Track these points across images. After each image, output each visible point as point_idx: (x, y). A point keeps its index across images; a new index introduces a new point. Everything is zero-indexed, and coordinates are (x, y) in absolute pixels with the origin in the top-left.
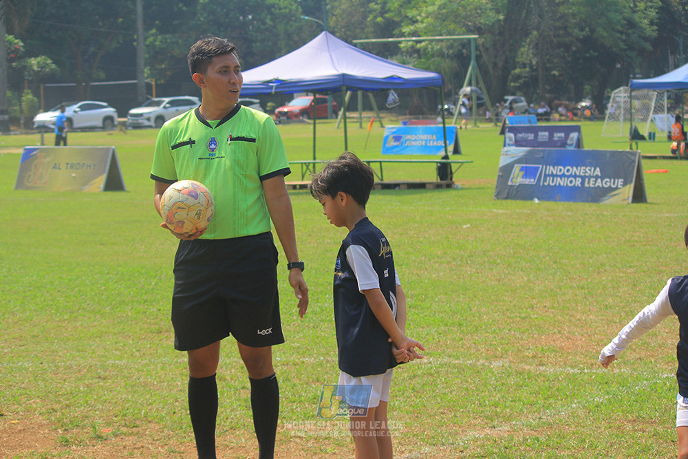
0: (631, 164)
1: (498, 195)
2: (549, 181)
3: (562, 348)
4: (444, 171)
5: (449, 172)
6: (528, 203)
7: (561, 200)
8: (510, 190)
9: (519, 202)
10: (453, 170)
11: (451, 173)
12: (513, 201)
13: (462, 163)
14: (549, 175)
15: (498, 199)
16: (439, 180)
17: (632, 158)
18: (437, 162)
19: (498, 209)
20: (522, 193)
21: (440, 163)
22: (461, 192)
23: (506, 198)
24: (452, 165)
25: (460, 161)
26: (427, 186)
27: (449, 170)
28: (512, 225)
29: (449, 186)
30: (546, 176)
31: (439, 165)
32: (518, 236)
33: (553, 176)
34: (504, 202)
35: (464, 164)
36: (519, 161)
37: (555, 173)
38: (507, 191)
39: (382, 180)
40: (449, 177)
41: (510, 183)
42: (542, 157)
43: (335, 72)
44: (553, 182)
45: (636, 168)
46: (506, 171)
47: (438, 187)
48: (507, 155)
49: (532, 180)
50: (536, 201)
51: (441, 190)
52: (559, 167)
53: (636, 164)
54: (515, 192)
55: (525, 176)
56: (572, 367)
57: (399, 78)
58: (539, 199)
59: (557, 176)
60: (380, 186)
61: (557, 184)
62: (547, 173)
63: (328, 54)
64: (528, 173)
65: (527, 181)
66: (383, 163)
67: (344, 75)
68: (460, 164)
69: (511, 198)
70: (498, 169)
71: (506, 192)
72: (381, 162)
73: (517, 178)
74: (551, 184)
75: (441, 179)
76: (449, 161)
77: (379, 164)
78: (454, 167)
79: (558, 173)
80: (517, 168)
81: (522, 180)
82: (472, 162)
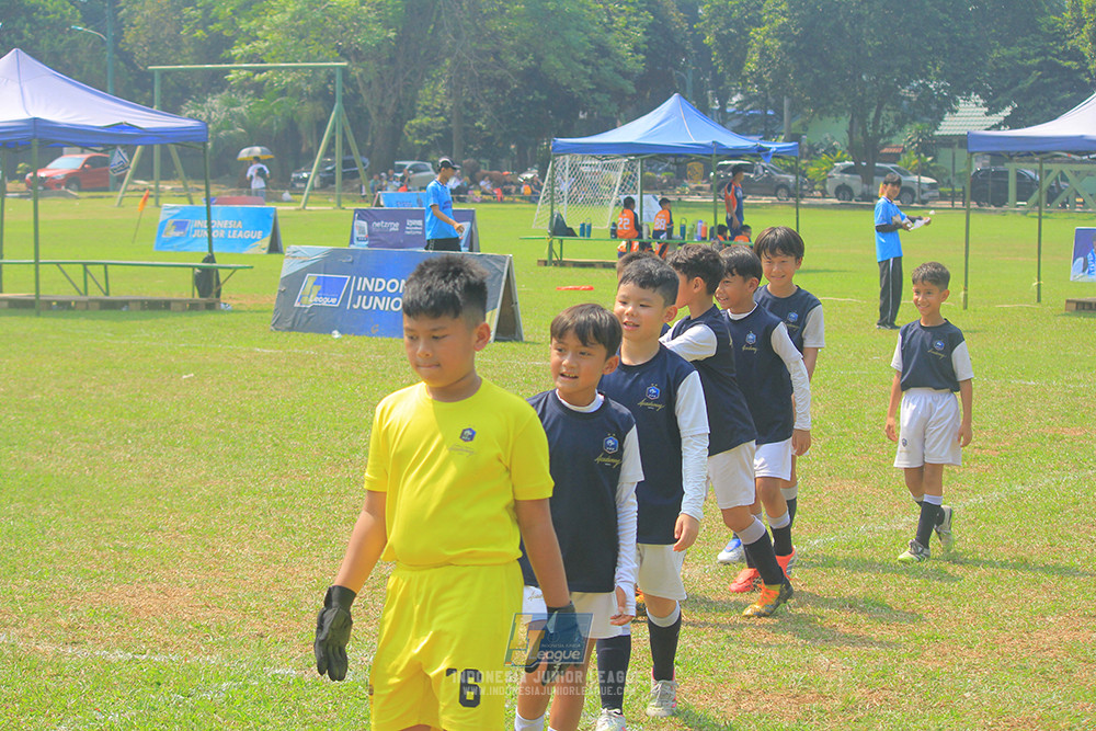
0: (495, 276)
1: (277, 324)
2: (361, 303)
3: (136, 611)
4: (207, 281)
5: (214, 284)
6: (323, 337)
7: (379, 334)
8: (296, 315)
9: (309, 336)
10: (222, 279)
11: (218, 283)
12: (301, 334)
13: (236, 269)
14: (360, 292)
15: (277, 329)
16: (197, 296)
17: (498, 267)
18: (193, 267)
19: (265, 348)
20: (316, 322)
21: (199, 267)
22: (223, 317)
23: (291, 329)
24: (220, 271)
25: (232, 265)
26: (173, 305)
27: (215, 279)
28: (264, 376)
29: (211, 307)
30: (356, 293)
31: (197, 270)
32: (258, 396)
33: (368, 293)
34: (285, 334)
35: (238, 271)
36: (311, 269)
37: (371, 289)
38: (292, 316)
39: (107, 294)
40: (214, 290)
41: (297, 305)
42: (352, 262)
43: (26, 117)
44: (367, 304)
45: (503, 283)
46: (293, 283)
47: (193, 307)
48: (294, 257)
49: (334, 300)
50: (336, 334)
51: (194, 312)
52: (378, 280)
53: (504, 277)
54: (305, 319)
55: (322, 293)
56: (126, 649)
57: (132, 127)
58: (341, 332)
59: (374, 293)
60: (97, 305)
61: (374, 308)
62: (358, 289)
63: (17, 86)
64: (327, 287)
65: (325, 302)
66: (109, 267)
67: (35, 120)
68: (231, 271)
69: (297, 330)
70: (279, 281)
71: (292, 319)
72: (106, 265)
73: (310, 296)
74: (364, 307)
75: (201, 295)
76: (214, 265)
77: (102, 267)
78: (223, 274)
79: (377, 290)
80: (310, 279)
81: (316, 299)
82: (252, 267)
